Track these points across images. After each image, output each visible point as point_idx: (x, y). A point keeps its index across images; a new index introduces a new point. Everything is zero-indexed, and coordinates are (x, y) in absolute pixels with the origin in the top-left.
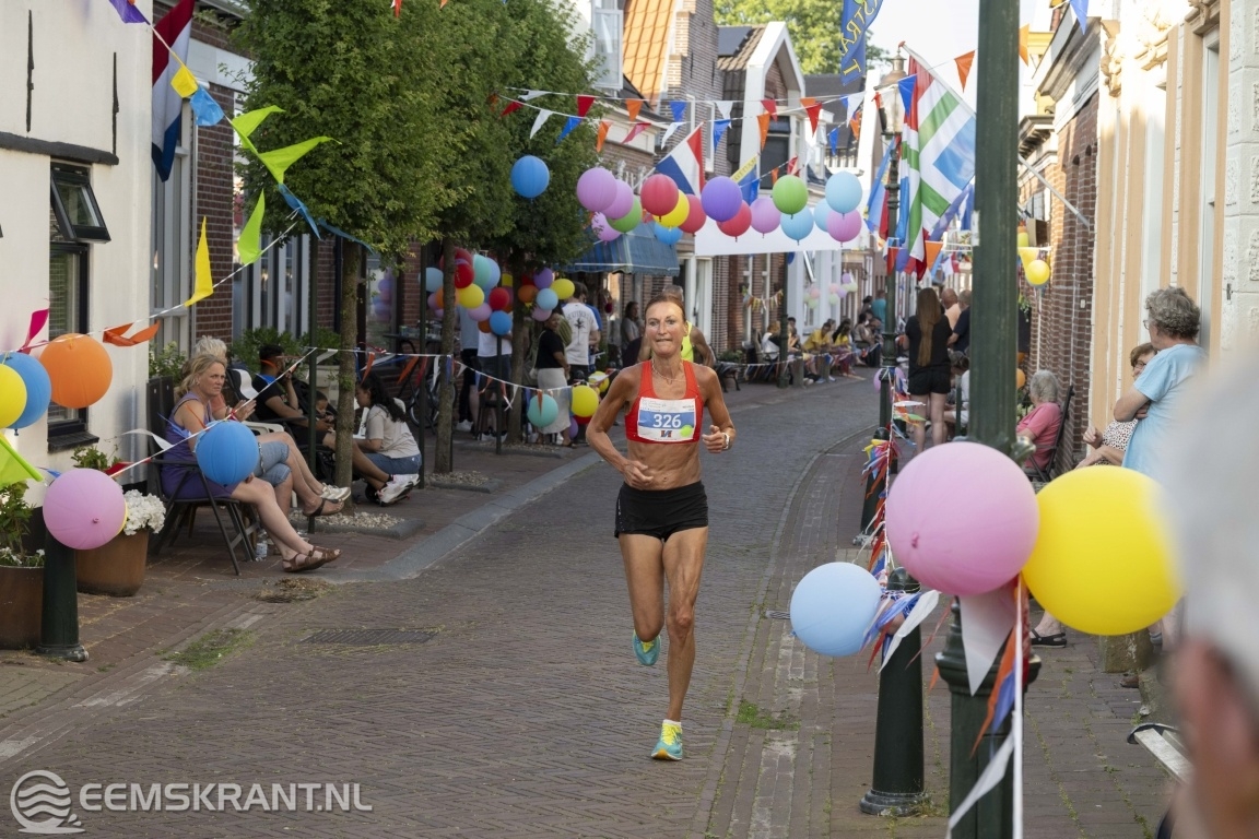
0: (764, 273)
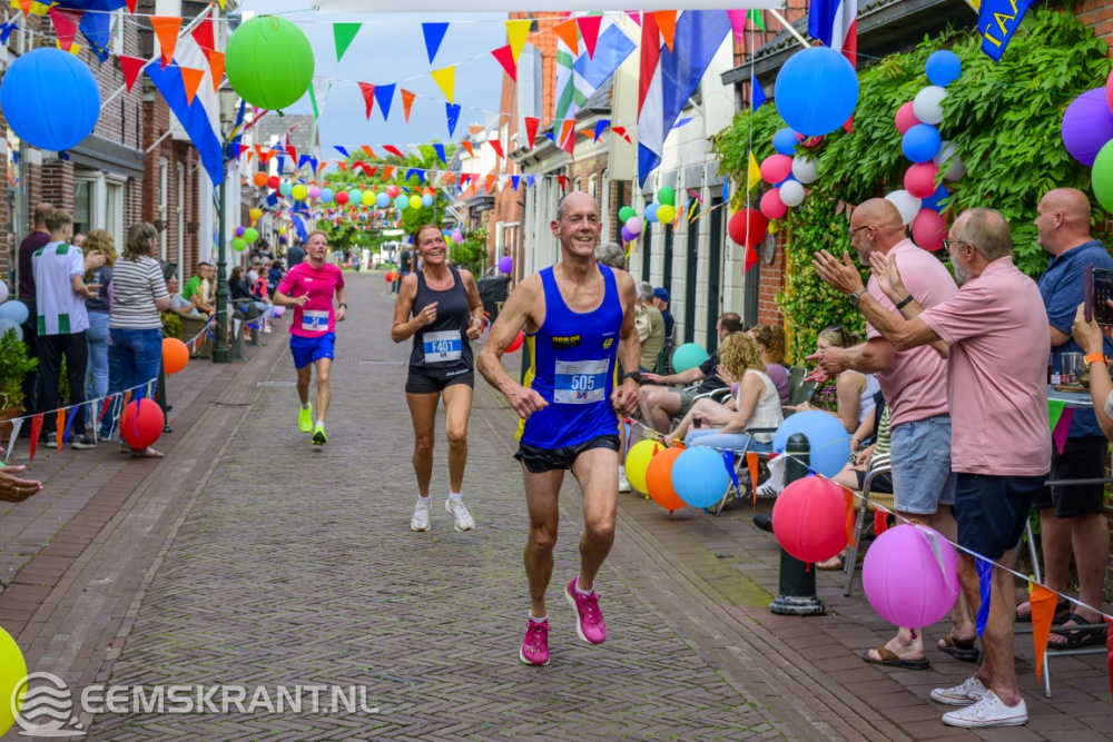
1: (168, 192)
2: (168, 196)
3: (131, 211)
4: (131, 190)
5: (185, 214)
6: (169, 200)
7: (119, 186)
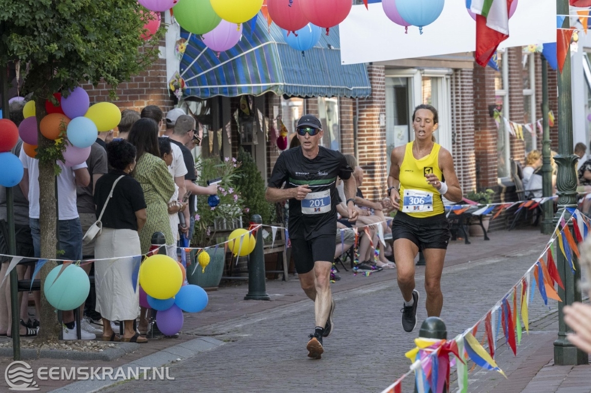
0: (526, 92)
1: (509, 77)
2: (510, 80)
3: (460, 98)
4: (459, 80)
5: (537, 95)
6: (510, 84)
7: (441, 78)
